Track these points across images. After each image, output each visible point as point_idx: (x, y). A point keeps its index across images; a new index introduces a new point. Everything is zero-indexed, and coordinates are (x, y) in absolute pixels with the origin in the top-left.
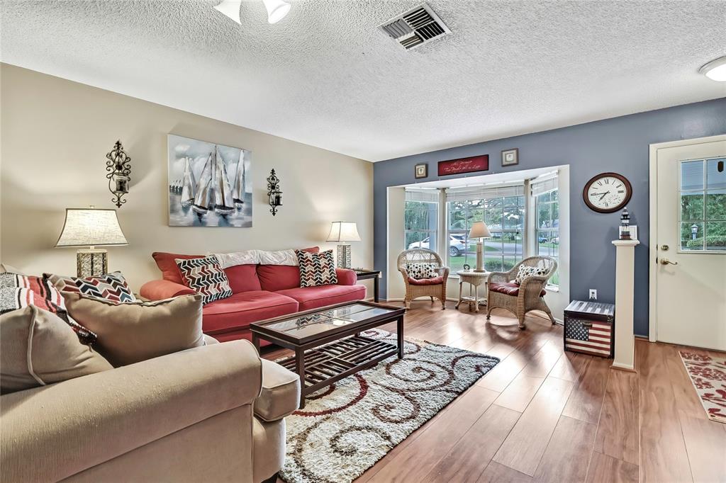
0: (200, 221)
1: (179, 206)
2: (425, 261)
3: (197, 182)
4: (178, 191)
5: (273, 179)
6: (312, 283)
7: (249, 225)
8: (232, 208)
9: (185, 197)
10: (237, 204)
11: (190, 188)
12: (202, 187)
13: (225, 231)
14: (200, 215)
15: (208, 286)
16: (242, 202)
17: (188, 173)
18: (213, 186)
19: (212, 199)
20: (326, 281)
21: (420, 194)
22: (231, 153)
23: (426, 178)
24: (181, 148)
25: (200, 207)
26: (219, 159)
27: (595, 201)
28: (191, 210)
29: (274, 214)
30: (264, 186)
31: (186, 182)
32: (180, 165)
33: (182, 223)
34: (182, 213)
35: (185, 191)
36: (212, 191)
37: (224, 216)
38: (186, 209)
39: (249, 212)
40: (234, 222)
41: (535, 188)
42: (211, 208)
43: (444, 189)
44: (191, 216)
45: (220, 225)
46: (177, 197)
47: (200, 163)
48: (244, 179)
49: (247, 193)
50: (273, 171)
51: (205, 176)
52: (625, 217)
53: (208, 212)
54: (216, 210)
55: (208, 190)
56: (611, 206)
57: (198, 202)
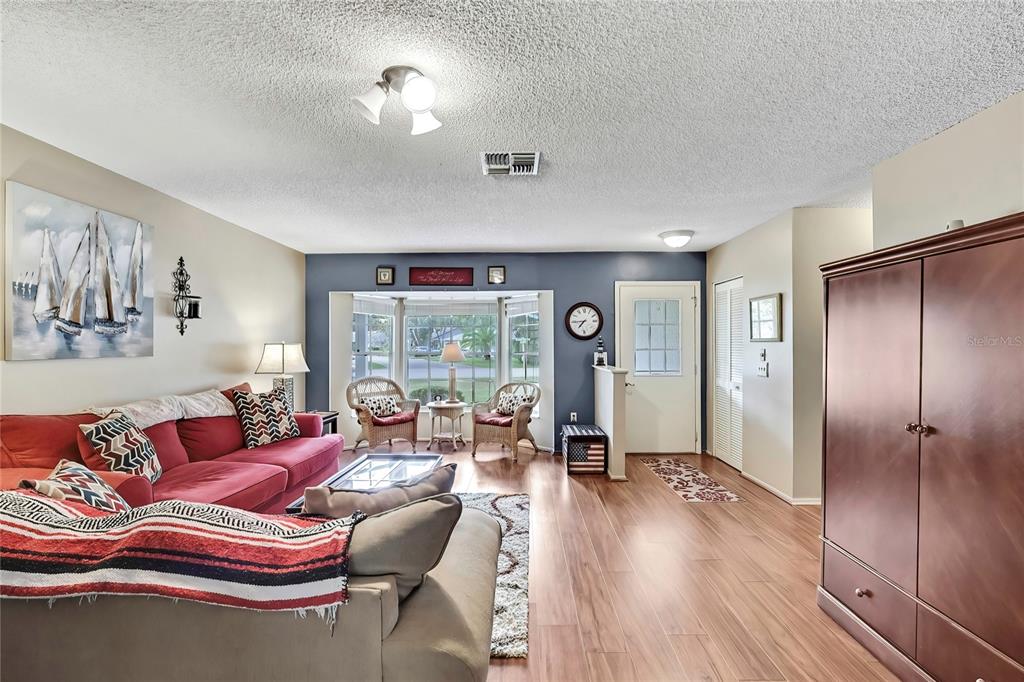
0: (68, 350)
1: (30, 322)
2: (382, 393)
3: (64, 277)
4: (29, 292)
5: (181, 274)
6: (265, 439)
7: (148, 352)
8: (122, 324)
9: (42, 304)
10: (130, 317)
11: (51, 287)
12: (74, 286)
13: (111, 365)
14: (68, 337)
15: (142, 465)
16: (139, 314)
17: (47, 260)
18: (91, 285)
19: (90, 308)
20: (286, 434)
21: (372, 304)
22: (122, 228)
23: (390, 286)
24: (35, 212)
25: (70, 323)
26: (102, 235)
27: (575, 327)
28: (52, 329)
29: (182, 332)
30: (168, 287)
31: (45, 276)
32: (33, 241)
33: (36, 355)
34: (36, 336)
35: (43, 292)
36: (91, 292)
37: (110, 338)
38: (42, 327)
39: (148, 331)
40: (126, 349)
41: (509, 309)
42: (87, 325)
43: (401, 300)
44: (53, 340)
45: (103, 354)
46: (27, 305)
47: (69, 241)
48: (141, 273)
49: (146, 299)
50: (181, 259)
51: (77, 265)
52: (600, 345)
53: (83, 331)
54: (97, 328)
55: (84, 291)
56: (588, 334)
57: (66, 313)
